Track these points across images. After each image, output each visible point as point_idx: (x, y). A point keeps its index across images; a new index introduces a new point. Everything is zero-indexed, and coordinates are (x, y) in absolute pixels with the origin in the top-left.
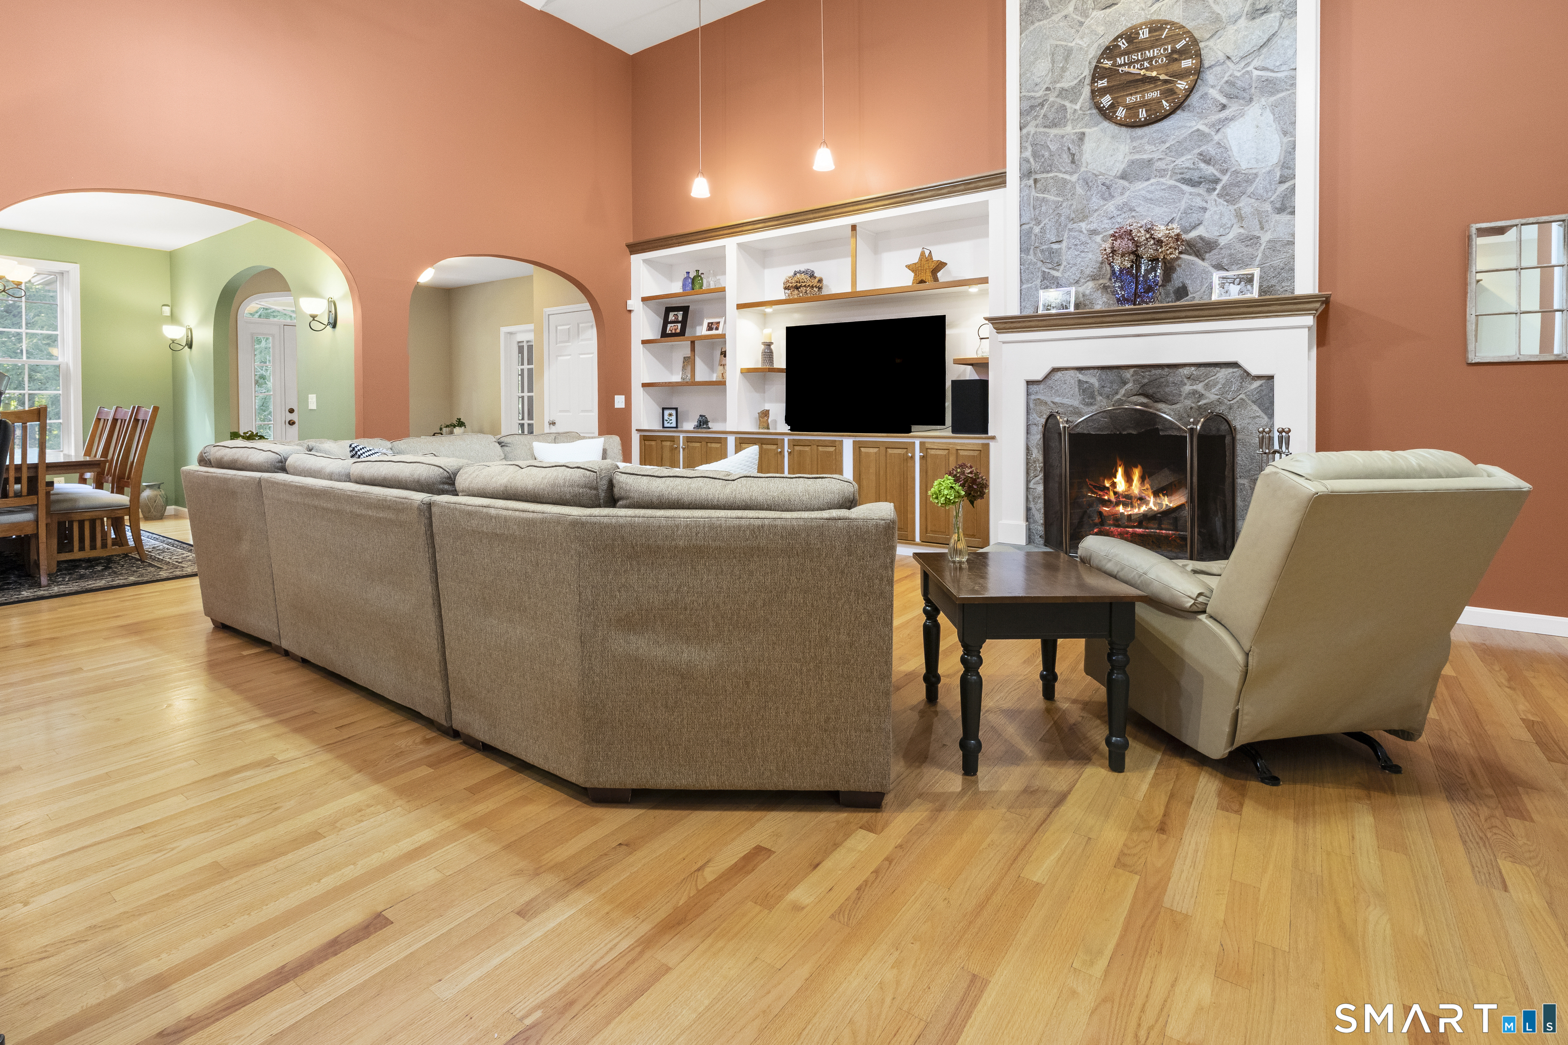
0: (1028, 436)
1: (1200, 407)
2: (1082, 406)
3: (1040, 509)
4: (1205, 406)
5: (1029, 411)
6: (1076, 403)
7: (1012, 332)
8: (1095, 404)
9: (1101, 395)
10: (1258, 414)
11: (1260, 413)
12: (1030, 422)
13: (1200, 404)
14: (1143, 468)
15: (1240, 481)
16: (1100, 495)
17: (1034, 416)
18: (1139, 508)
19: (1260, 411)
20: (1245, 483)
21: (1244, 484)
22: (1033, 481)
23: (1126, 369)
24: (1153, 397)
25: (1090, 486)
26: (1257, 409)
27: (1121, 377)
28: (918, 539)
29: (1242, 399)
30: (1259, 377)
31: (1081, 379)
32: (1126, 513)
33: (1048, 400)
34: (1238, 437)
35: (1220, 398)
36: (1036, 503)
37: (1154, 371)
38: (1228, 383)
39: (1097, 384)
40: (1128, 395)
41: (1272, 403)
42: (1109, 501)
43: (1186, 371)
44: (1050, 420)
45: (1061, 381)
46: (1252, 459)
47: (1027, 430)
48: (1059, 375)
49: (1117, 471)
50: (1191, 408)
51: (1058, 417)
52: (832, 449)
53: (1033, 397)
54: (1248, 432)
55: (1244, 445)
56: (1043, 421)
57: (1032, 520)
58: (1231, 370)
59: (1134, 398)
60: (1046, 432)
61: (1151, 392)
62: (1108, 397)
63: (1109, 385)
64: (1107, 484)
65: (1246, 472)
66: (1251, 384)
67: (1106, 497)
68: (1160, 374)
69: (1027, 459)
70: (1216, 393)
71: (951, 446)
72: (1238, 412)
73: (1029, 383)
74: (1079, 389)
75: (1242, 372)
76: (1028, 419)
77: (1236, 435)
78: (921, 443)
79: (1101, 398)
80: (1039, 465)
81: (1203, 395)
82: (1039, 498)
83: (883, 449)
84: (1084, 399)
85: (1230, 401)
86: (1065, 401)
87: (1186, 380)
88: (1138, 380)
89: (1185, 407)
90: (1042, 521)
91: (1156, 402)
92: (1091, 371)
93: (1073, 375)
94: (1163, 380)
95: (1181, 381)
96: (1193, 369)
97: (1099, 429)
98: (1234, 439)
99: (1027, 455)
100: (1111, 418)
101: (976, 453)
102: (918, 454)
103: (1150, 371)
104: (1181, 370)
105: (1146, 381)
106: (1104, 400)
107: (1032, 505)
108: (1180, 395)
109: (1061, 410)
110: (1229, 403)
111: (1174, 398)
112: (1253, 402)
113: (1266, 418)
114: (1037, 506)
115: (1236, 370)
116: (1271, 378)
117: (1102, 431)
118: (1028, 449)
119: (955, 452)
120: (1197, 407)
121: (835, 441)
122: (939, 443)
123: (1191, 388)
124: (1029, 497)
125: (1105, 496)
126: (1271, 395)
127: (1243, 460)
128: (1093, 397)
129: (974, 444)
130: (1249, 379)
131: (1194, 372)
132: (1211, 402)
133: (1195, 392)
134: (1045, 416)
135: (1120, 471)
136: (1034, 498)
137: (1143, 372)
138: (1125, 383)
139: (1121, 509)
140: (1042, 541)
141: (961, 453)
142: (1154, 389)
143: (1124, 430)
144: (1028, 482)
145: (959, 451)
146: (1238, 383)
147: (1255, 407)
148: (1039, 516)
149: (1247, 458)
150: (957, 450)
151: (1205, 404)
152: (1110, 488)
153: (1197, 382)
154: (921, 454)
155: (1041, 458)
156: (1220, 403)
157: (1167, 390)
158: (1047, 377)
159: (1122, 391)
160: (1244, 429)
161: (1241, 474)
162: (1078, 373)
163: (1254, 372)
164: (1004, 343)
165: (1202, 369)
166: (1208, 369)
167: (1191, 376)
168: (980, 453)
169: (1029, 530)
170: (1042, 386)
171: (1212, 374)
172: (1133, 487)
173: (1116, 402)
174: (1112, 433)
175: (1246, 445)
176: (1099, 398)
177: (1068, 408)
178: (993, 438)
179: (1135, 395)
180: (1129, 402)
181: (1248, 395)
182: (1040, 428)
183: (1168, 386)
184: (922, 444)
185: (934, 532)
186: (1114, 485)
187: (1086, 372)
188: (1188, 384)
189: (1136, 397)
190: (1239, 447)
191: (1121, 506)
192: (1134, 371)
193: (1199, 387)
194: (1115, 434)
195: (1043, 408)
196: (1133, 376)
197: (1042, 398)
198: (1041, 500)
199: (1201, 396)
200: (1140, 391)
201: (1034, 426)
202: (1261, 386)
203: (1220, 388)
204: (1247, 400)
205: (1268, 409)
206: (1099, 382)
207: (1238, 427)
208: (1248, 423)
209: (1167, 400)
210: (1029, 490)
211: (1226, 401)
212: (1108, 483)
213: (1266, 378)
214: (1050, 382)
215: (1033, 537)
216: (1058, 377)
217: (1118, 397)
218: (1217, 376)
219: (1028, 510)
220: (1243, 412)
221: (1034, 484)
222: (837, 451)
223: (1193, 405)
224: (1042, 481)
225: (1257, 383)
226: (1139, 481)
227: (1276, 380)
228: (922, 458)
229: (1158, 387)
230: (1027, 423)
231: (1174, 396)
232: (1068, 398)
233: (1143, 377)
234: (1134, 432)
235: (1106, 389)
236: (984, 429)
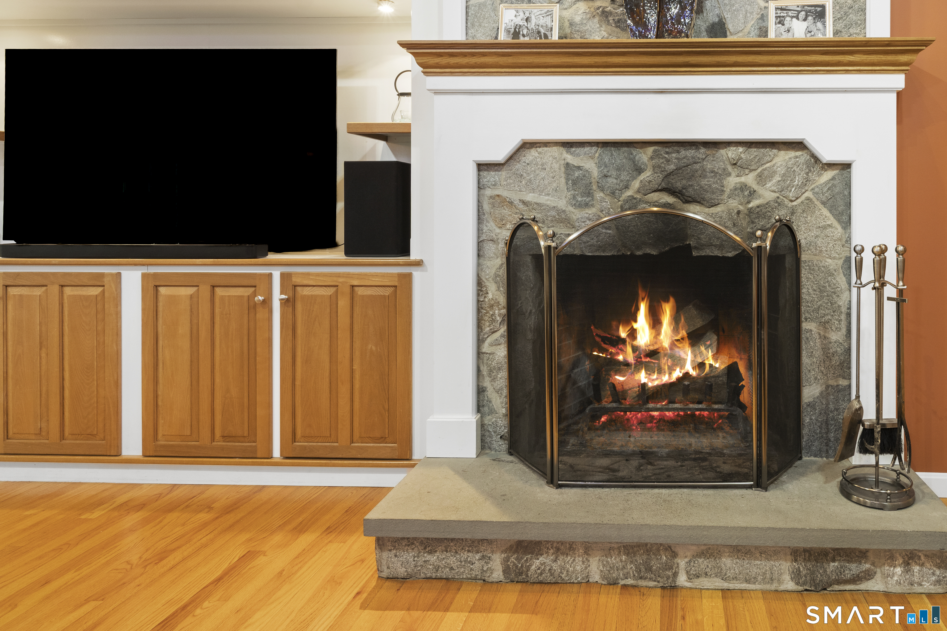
0: (481, 261)
1: (750, 211)
2: (571, 209)
3: (501, 389)
4: (758, 209)
5: (482, 217)
6: (562, 204)
7: (452, 74)
8: (593, 206)
9: (602, 190)
10: (829, 223)
11: (832, 220)
12: (484, 237)
13: (750, 205)
14: (677, 301)
15: (805, 326)
16: (611, 353)
17: (491, 226)
18: (670, 374)
19: (832, 218)
20: (813, 329)
21: (811, 331)
22: (489, 341)
23: (641, 148)
24: (683, 195)
25: (598, 339)
26: (828, 214)
27: (633, 161)
28: (277, 452)
29: (808, 199)
30: (831, 165)
31: (571, 162)
32: (650, 385)
33: (515, 197)
34: (804, 257)
35: (778, 197)
36: (494, 380)
37: (683, 152)
38: (789, 173)
39: (595, 173)
40: (645, 190)
41: (849, 205)
42: (627, 364)
43: (731, 153)
44: (518, 233)
45: (537, 164)
46: (821, 291)
47: (479, 250)
48: (533, 153)
49: (638, 309)
50: (739, 212)
51: (536, 228)
52: (95, 291)
53: (488, 192)
54: (816, 249)
55: (811, 270)
56: (507, 234)
57: (486, 409)
58: (792, 154)
59: (655, 196)
60: (512, 254)
61: (679, 185)
62: (613, 193)
63: (614, 173)
64: (623, 334)
65: (813, 311)
66: (820, 175)
67: (621, 358)
68: (693, 158)
69: (478, 301)
70: (774, 188)
71: (341, 280)
72: (802, 219)
73: (482, 167)
74: (567, 180)
75: (808, 157)
76: (479, 231)
77: (801, 254)
78: (283, 275)
79: (602, 194)
80: (500, 312)
81: (755, 191)
82: (499, 369)
83: (205, 290)
84: (574, 197)
85: (792, 201)
86: (543, 199)
87: (730, 168)
88: (659, 167)
89: (729, 210)
90: (504, 411)
91: (687, 202)
92: (587, 149)
93: (556, 155)
94: (697, 166)
95: (724, 169)
96: (741, 149)
97: (599, 248)
98: (798, 261)
99: (478, 295)
100: (617, 229)
101: (387, 292)
102: (277, 296)
103: (678, 152)
104: (723, 152)
105: (672, 167)
106: (608, 199)
107: (486, 383)
108: (723, 191)
109: (538, 216)
110: (790, 204)
111: (714, 196)
112: (824, 203)
113: (840, 229)
114: (495, 384)
115: (799, 153)
116: (846, 166)
117: (604, 251)
118: (480, 284)
119: (348, 290)
120: (746, 211)
121: (102, 275)
122: (318, 275)
123: (738, 180)
124: (482, 368)
125: (618, 354)
126: (846, 193)
127: (809, 294)
128: (589, 193)
129: (383, 275)
130: (817, 167)
131: (742, 155)
132: (767, 204)
133: (743, 187)
134: (510, 227)
135: (643, 307)
136: (491, 371)
137: (667, 153)
138: (639, 170)
139: (642, 377)
140: (504, 446)
141: (360, 291)
142: (684, 182)
143: (638, 248)
144: (480, 341)
145: (356, 289)
146: (803, 174)
147: (825, 212)
148: (499, 401)
149: (815, 290)
150: (353, 286)
151: (758, 207)
152: (628, 340)
153: (747, 171)
154: (283, 297)
155: (502, 300)
156: (779, 204)
157: (704, 182)
158: (512, 157)
159: (636, 184)
160: (810, 245)
161: (807, 315)
162: (564, 152)
163: (827, 156)
164: (437, 92)
165: (754, 151)
166: (762, 150)
167: (738, 160)
168: (395, 291)
169: (482, 427)
170: (503, 174)
171: (768, 158)
172: (662, 337)
173: (626, 201)
174: (620, 253)
175: (813, 270)
176: (599, 195)
177: (548, 211)
178: (419, 264)
179: (655, 191)
180: (647, 202)
181: (817, 193)
182: (502, 247)
183: (705, 177)
184: (284, 277)
185: (307, 438)
186: (633, 334)
187: (579, 150)
188: (733, 174)
189: (657, 194)
190: (804, 273)
191: (643, 371)
192: (654, 151)
193: (750, 179)
194: (623, 255)
195: (506, 211)
196: (652, 158)
197: (505, 194)
198: (503, 375)
199: (753, 193)
200: (664, 185)
201: (491, 244)
202: (833, 178)
203: (779, 181)
204: (814, 199)
205: (843, 214)
206: (599, 167)
207: (803, 242)
208: (817, 237)
209: (703, 199)
210: (481, 356)
211: (786, 201)
212: (624, 331)
213: (840, 167)
214: (518, 166)
215: (488, 440)
216: (531, 158)
217: (629, 193)
218: (773, 162)
219: (480, 391)
220: (809, 218)
221: (491, 345)
222: (106, 294)
223: (741, 208)
224: (504, 341)
225: (828, 175)
226: (670, 324)
227: (855, 170)
228: (284, 303)
229: (690, 179)
230: (479, 237)
231: (713, 193)
232: (548, 195)
233: (668, 161)
234: (654, 253)
235: (610, 180)
236: (405, 250)
